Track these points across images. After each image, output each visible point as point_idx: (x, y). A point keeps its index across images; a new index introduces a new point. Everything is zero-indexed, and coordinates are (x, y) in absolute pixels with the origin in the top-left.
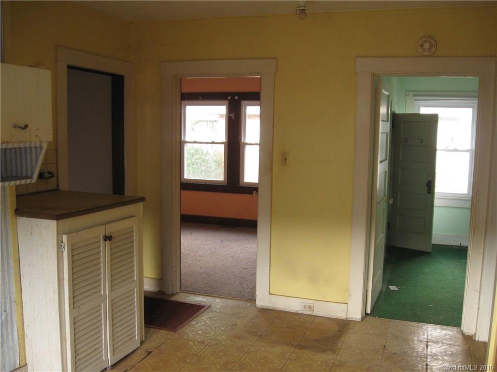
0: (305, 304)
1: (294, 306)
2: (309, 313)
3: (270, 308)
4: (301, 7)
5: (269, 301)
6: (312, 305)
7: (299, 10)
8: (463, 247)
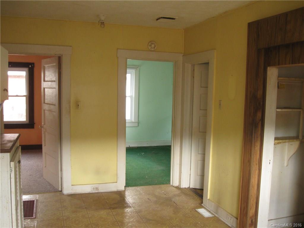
0: (94, 187)
1: (87, 189)
2: (97, 191)
3: (73, 193)
4: (102, 21)
5: (72, 190)
6: (97, 187)
7: (101, 22)
8: (130, 147)
